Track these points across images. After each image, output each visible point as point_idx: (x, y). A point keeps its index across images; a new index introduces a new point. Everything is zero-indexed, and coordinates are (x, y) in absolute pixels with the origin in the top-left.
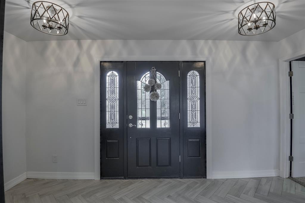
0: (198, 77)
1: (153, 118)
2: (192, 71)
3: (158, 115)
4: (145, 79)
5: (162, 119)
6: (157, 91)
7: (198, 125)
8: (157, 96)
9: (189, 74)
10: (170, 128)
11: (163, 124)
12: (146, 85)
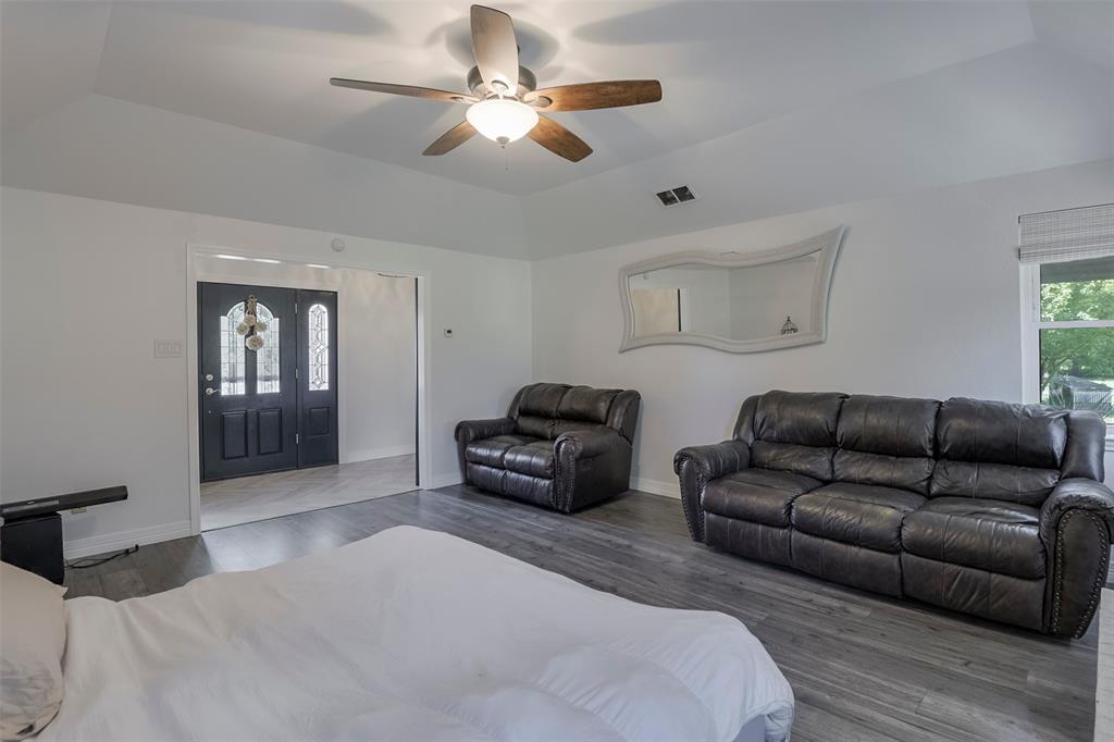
0: (326, 314)
1: (251, 379)
2: (316, 305)
3: (260, 372)
4: (238, 313)
5: (267, 379)
6: (258, 333)
7: (325, 387)
8: (259, 343)
9: (311, 310)
10: (281, 392)
11: (269, 387)
12: (241, 325)
